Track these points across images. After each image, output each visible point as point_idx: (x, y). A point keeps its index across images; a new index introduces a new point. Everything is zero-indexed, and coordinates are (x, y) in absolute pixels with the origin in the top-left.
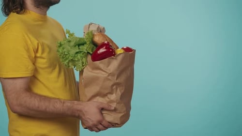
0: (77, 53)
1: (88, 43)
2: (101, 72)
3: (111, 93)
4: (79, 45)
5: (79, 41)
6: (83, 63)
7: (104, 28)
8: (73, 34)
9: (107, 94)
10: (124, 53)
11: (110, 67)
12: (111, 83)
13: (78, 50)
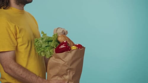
0: (46, 46)
1: (54, 41)
2: (61, 60)
3: (66, 74)
4: (48, 42)
5: (49, 39)
6: (50, 52)
7: (67, 31)
8: (46, 34)
9: (63, 74)
10: (76, 49)
11: (66, 58)
12: (67, 68)
13: (47, 45)
